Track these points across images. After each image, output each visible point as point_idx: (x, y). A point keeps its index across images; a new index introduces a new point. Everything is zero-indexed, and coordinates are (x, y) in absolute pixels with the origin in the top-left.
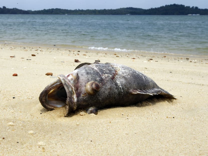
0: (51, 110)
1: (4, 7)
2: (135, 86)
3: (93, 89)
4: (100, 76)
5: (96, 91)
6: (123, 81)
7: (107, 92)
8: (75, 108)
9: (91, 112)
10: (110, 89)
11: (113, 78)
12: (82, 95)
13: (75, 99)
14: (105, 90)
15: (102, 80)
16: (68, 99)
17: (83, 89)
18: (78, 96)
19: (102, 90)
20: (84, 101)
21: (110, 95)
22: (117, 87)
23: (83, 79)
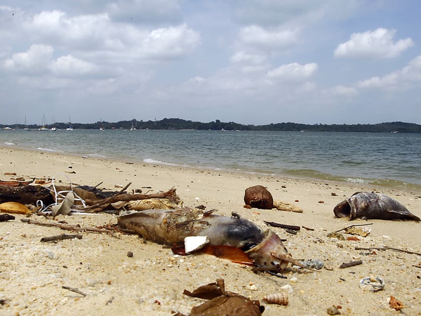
0: (340, 218)
1: (218, 121)
2: (390, 207)
3: (365, 206)
4: (369, 200)
5: (367, 207)
6: (383, 204)
7: (373, 209)
8: (355, 216)
9: (364, 219)
10: (375, 207)
11: (377, 201)
12: (359, 209)
13: (355, 211)
14: (372, 207)
15: (370, 202)
16: (351, 210)
17: (360, 206)
18: (357, 209)
19: (370, 207)
20: (360, 212)
21: (375, 211)
22: (379, 207)
23: (359, 200)
